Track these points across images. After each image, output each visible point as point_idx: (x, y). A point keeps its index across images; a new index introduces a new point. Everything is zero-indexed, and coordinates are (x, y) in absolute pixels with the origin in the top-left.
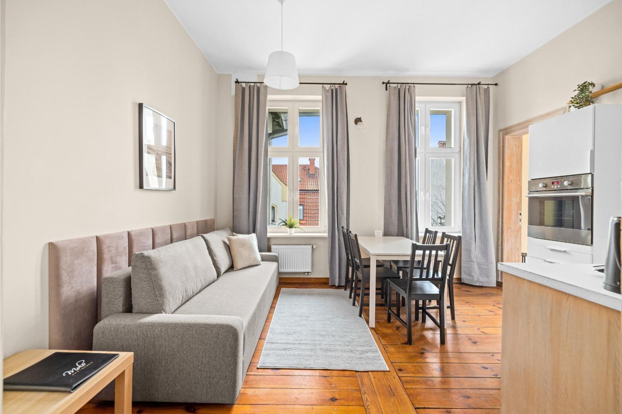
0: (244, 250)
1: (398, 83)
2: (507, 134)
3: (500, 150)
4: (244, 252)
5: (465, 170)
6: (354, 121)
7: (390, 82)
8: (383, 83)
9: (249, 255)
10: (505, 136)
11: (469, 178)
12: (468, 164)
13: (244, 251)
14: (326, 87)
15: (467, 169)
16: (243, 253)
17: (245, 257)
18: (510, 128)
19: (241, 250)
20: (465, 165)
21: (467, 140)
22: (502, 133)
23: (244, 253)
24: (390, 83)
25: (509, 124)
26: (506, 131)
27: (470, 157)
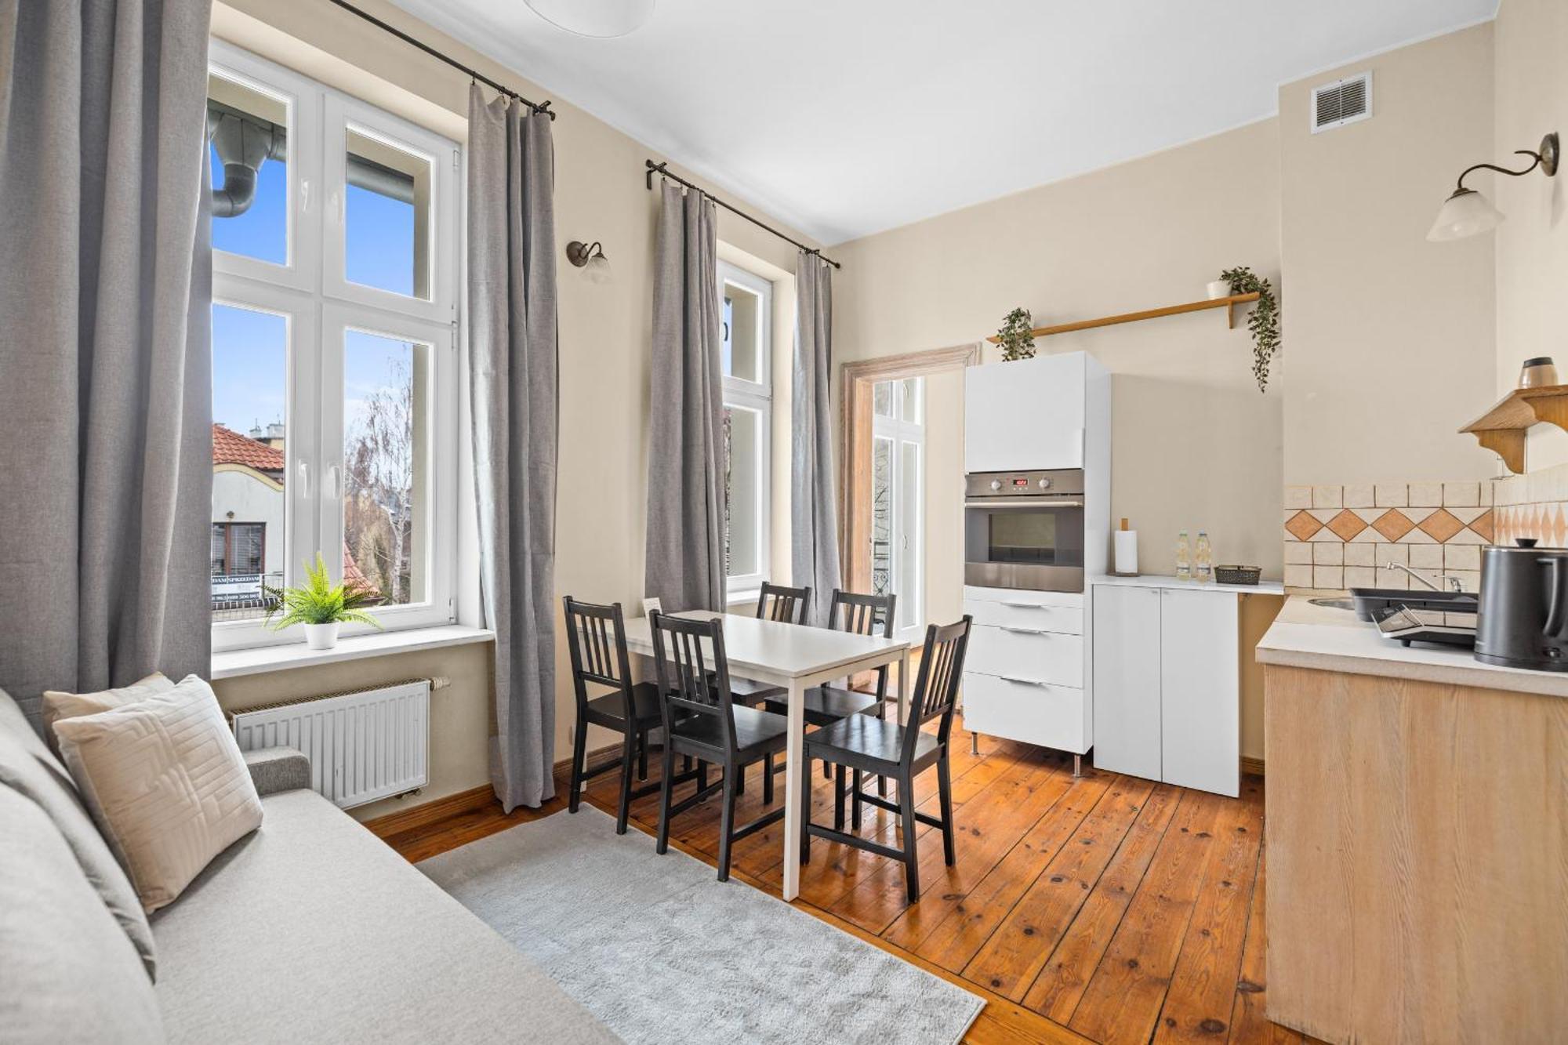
0: (192, 778)
1: (681, 182)
2: (859, 374)
3: (844, 405)
4: (191, 789)
5: (797, 442)
6: (566, 248)
7: (666, 168)
8: (649, 163)
9: (218, 798)
10: (854, 378)
11: (806, 460)
12: (803, 429)
13: (189, 782)
14: (483, 90)
15: (801, 439)
16: (189, 794)
17: (202, 815)
18: (866, 363)
19: (175, 784)
20: (797, 428)
21: (801, 374)
22: (849, 371)
23: (195, 797)
24: (666, 173)
25: (863, 356)
26: (859, 368)
27: (807, 411)
